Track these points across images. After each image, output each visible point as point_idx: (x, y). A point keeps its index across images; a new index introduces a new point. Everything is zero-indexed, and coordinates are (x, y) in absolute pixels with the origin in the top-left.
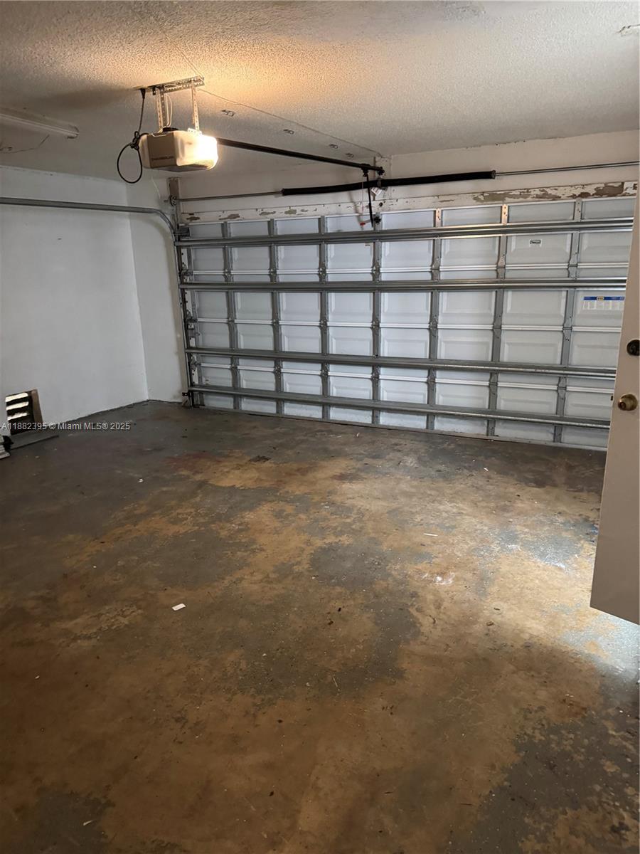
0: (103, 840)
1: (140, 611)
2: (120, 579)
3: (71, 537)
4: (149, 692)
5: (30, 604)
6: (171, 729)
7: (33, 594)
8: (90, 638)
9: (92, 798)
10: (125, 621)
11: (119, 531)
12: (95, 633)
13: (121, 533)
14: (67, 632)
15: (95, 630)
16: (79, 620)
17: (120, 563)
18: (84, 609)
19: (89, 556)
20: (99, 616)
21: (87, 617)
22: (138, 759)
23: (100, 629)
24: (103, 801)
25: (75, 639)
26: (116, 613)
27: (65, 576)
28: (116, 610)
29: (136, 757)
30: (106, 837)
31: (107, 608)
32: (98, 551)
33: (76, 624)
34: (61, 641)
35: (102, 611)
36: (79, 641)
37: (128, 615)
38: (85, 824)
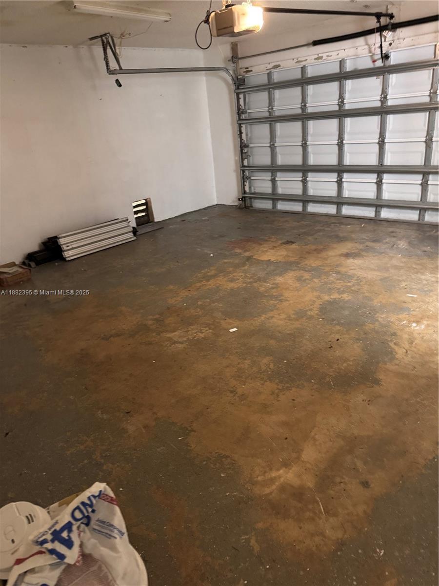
0: (189, 448)
1: (211, 331)
2: (199, 312)
3: (171, 287)
4: (215, 375)
5: (150, 322)
6: (228, 396)
7: (151, 317)
8: (182, 343)
9: (183, 426)
10: (202, 335)
11: (198, 285)
12: (185, 341)
13: (200, 286)
14: (170, 339)
15: (185, 339)
16: (176, 333)
17: (200, 303)
18: (179, 327)
19: (182, 298)
20: (187, 332)
21: (181, 332)
22: (209, 410)
23: (188, 339)
24: (190, 428)
25: (174, 343)
26: (197, 331)
27: (168, 308)
28: (197, 329)
29: (207, 409)
30: (191, 447)
31: (192, 327)
32: (187, 296)
33: (175, 335)
34: (167, 343)
35: (189, 329)
36: (176, 344)
37: (203, 333)
38: (180, 439)
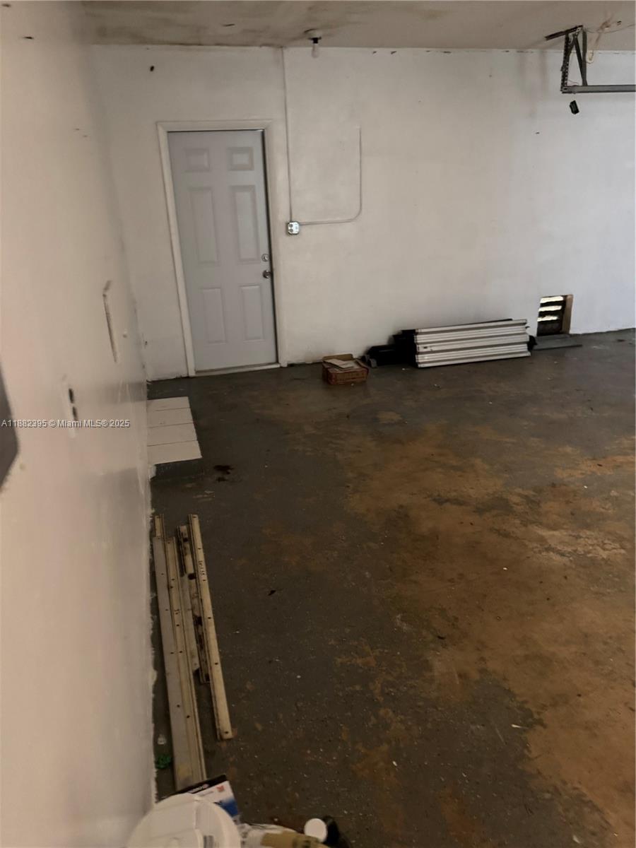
0: (526, 752)
1: (623, 551)
2: (608, 509)
3: (569, 449)
4: (610, 638)
5: (515, 499)
6: (626, 690)
7: (519, 490)
8: (563, 555)
9: (527, 706)
10: (604, 554)
11: (620, 459)
12: (569, 553)
13: (622, 463)
14: (542, 540)
15: (570, 550)
16: (556, 533)
17: (614, 493)
18: (564, 524)
19: (582, 474)
20: (578, 537)
21: (565, 533)
22: (581, 699)
23: (575, 551)
24: (536, 716)
25: (548, 549)
26: (595, 542)
27: (554, 485)
28: (596, 539)
29: (579, 695)
30: (530, 751)
31: (588, 533)
32: (593, 472)
33: (553, 535)
34: (535, 545)
35: (581, 534)
36: (552, 553)
37: (607, 550)
38: (514, 726)
